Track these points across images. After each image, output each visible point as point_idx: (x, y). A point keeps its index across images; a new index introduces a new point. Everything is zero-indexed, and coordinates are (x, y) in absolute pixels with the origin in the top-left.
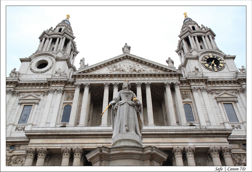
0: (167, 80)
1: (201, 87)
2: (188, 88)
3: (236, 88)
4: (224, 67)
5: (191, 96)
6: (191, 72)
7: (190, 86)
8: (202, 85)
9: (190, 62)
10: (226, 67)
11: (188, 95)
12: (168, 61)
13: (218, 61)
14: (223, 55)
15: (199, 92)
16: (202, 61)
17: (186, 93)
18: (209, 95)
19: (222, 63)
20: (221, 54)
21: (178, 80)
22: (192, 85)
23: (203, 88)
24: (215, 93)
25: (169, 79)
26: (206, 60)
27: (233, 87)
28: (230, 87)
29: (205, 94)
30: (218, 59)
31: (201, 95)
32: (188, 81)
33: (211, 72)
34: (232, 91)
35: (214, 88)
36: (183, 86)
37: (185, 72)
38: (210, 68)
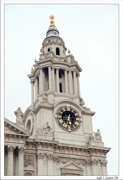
0: (12, 143)
1: (48, 153)
2: (34, 152)
3: (84, 158)
4: (79, 127)
5: (35, 164)
6: (40, 129)
7: (37, 150)
8: (50, 151)
9: (43, 111)
10: (81, 127)
11: (32, 162)
12: (17, 113)
13: (75, 117)
14: (82, 110)
15: (45, 159)
16: (57, 114)
17: (30, 157)
18: (54, 163)
19: (78, 121)
20: (80, 108)
21: (24, 144)
22: (38, 150)
23: (50, 155)
24: (61, 162)
25: (14, 142)
26: (62, 113)
27: (82, 156)
28: (79, 157)
29: (51, 163)
30: (76, 115)
31: (46, 164)
32: (35, 144)
33: (64, 131)
34: (80, 162)
35: (62, 155)
36: (29, 148)
37: (34, 120)
38: (63, 126)
